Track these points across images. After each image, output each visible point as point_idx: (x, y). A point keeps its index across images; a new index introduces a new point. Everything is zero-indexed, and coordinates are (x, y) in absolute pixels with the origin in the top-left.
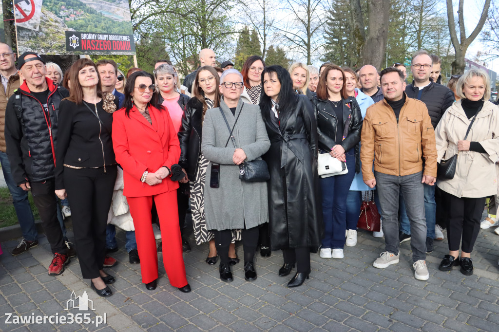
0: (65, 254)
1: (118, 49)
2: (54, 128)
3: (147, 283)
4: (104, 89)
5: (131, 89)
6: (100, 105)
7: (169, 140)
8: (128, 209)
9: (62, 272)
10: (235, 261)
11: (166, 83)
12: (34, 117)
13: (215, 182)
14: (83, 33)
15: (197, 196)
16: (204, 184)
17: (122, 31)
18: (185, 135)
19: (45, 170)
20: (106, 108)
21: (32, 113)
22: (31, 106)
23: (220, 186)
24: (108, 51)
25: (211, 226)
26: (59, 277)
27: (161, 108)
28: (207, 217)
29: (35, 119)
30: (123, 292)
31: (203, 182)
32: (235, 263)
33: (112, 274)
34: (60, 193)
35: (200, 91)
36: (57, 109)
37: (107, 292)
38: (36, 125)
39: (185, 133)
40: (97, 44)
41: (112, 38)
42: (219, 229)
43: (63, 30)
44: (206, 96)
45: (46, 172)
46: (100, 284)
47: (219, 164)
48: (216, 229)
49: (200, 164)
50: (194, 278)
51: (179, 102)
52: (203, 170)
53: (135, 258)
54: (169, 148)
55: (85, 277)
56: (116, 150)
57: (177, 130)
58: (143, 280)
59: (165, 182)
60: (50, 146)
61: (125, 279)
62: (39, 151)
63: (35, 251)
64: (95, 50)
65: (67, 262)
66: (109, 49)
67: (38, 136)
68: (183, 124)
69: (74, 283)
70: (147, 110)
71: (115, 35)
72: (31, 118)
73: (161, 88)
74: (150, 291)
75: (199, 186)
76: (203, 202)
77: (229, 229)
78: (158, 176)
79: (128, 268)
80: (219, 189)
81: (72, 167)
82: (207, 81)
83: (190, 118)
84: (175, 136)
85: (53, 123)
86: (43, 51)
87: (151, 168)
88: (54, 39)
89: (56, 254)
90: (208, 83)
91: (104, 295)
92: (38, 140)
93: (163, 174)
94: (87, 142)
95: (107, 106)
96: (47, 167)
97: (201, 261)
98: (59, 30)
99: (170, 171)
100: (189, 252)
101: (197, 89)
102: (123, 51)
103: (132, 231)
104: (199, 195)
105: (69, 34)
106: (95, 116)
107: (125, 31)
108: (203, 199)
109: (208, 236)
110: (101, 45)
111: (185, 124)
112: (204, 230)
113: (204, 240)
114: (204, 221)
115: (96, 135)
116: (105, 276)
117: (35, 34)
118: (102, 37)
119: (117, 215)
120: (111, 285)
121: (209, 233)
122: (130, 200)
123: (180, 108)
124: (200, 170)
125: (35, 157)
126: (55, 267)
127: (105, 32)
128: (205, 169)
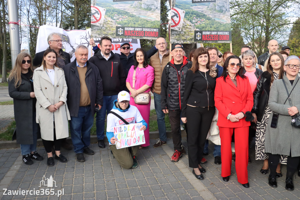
0: (181, 152)
1: (222, 40)
2: (181, 84)
3: (224, 177)
4: (211, 64)
5: (226, 65)
6: (208, 73)
7: (247, 97)
8: (218, 132)
9: (178, 161)
10: (280, 175)
11: (248, 61)
12: (173, 77)
13: (274, 124)
14: (204, 31)
15: (260, 131)
16: (267, 125)
17: (225, 29)
18: (258, 93)
19: (174, 105)
20: (211, 74)
21: (172, 75)
22: (173, 71)
23: (277, 127)
24: (216, 41)
25: (267, 151)
26: (176, 163)
27: (244, 77)
28: (266, 145)
29: (173, 78)
30: (210, 179)
31: (266, 123)
32: (279, 177)
33: (204, 168)
34: (184, 119)
35: (270, 67)
36: (185, 74)
37: (201, 177)
38: (174, 81)
39: (258, 92)
40: (211, 37)
41: (220, 33)
42: (273, 153)
43: (193, 30)
44: (274, 71)
45: (175, 106)
46: (198, 172)
47: (279, 114)
48: (270, 152)
49: (266, 112)
50: (252, 180)
51: (255, 73)
52: (267, 116)
53: (218, 161)
54: (246, 101)
55: (190, 166)
56: (216, 100)
57: (253, 90)
58: (222, 175)
59: (241, 121)
60: (178, 93)
61: (211, 172)
62: (173, 95)
63: (165, 147)
64: (209, 41)
65: (181, 156)
66: (217, 40)
67: (173, 87)
68: (257, 87)
69: (184, 168)
70: (236, 78)
71: (221, 31)
72: (171, 77)
73: (245, 64)
74: (225, 182)
75: (263, 125)
76: (264, 135)
77: (279, 154)
78: (237, 117)
79: (213, 166)
80: (277, 129)
81: (191, 106)
82: (276, 61)
83: (262, 84)
84: (251, 94)
85: (181, 81)
86: (182, 41)
87: (234, 112)
88: (188, 35)
89: (176, 151)
90: (276, 63)
91: (199, 179)
92: (173, 89)
93: (240, 117)
94: (200, 93)
95: (212, 73)
96: (176, 104)
97: (257, 171)
98: (191, 30)
99: (244, 115)
100: (250, 163)
101: (268, 66)
102: (225, 41)
103: (219, 145)
104: (262, 130)
105: (196, 32)
106: (205, 79)
107: (227, 29)
108: (265, 133)
109: (264, 156)
110: (213, 37)
111: (258, 87)
112: (262, 152)
113: (261, 158)
114: (263, 147)
115: (205, 89)
116: (201, 168)
117: (179, 33)
118: (213, 33)
119: (212, 135)
120: (203, 174)
121: (265, 154)
122: (220, 128)
123: (256, 77)
124: (265, 116)
125: (171, 97)
126: (175, 157)
127: (216, 30)
128: (269, 116)
